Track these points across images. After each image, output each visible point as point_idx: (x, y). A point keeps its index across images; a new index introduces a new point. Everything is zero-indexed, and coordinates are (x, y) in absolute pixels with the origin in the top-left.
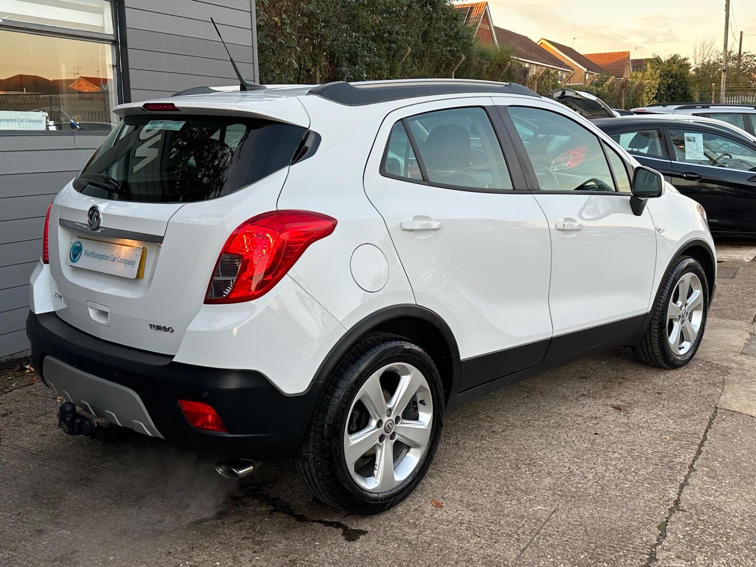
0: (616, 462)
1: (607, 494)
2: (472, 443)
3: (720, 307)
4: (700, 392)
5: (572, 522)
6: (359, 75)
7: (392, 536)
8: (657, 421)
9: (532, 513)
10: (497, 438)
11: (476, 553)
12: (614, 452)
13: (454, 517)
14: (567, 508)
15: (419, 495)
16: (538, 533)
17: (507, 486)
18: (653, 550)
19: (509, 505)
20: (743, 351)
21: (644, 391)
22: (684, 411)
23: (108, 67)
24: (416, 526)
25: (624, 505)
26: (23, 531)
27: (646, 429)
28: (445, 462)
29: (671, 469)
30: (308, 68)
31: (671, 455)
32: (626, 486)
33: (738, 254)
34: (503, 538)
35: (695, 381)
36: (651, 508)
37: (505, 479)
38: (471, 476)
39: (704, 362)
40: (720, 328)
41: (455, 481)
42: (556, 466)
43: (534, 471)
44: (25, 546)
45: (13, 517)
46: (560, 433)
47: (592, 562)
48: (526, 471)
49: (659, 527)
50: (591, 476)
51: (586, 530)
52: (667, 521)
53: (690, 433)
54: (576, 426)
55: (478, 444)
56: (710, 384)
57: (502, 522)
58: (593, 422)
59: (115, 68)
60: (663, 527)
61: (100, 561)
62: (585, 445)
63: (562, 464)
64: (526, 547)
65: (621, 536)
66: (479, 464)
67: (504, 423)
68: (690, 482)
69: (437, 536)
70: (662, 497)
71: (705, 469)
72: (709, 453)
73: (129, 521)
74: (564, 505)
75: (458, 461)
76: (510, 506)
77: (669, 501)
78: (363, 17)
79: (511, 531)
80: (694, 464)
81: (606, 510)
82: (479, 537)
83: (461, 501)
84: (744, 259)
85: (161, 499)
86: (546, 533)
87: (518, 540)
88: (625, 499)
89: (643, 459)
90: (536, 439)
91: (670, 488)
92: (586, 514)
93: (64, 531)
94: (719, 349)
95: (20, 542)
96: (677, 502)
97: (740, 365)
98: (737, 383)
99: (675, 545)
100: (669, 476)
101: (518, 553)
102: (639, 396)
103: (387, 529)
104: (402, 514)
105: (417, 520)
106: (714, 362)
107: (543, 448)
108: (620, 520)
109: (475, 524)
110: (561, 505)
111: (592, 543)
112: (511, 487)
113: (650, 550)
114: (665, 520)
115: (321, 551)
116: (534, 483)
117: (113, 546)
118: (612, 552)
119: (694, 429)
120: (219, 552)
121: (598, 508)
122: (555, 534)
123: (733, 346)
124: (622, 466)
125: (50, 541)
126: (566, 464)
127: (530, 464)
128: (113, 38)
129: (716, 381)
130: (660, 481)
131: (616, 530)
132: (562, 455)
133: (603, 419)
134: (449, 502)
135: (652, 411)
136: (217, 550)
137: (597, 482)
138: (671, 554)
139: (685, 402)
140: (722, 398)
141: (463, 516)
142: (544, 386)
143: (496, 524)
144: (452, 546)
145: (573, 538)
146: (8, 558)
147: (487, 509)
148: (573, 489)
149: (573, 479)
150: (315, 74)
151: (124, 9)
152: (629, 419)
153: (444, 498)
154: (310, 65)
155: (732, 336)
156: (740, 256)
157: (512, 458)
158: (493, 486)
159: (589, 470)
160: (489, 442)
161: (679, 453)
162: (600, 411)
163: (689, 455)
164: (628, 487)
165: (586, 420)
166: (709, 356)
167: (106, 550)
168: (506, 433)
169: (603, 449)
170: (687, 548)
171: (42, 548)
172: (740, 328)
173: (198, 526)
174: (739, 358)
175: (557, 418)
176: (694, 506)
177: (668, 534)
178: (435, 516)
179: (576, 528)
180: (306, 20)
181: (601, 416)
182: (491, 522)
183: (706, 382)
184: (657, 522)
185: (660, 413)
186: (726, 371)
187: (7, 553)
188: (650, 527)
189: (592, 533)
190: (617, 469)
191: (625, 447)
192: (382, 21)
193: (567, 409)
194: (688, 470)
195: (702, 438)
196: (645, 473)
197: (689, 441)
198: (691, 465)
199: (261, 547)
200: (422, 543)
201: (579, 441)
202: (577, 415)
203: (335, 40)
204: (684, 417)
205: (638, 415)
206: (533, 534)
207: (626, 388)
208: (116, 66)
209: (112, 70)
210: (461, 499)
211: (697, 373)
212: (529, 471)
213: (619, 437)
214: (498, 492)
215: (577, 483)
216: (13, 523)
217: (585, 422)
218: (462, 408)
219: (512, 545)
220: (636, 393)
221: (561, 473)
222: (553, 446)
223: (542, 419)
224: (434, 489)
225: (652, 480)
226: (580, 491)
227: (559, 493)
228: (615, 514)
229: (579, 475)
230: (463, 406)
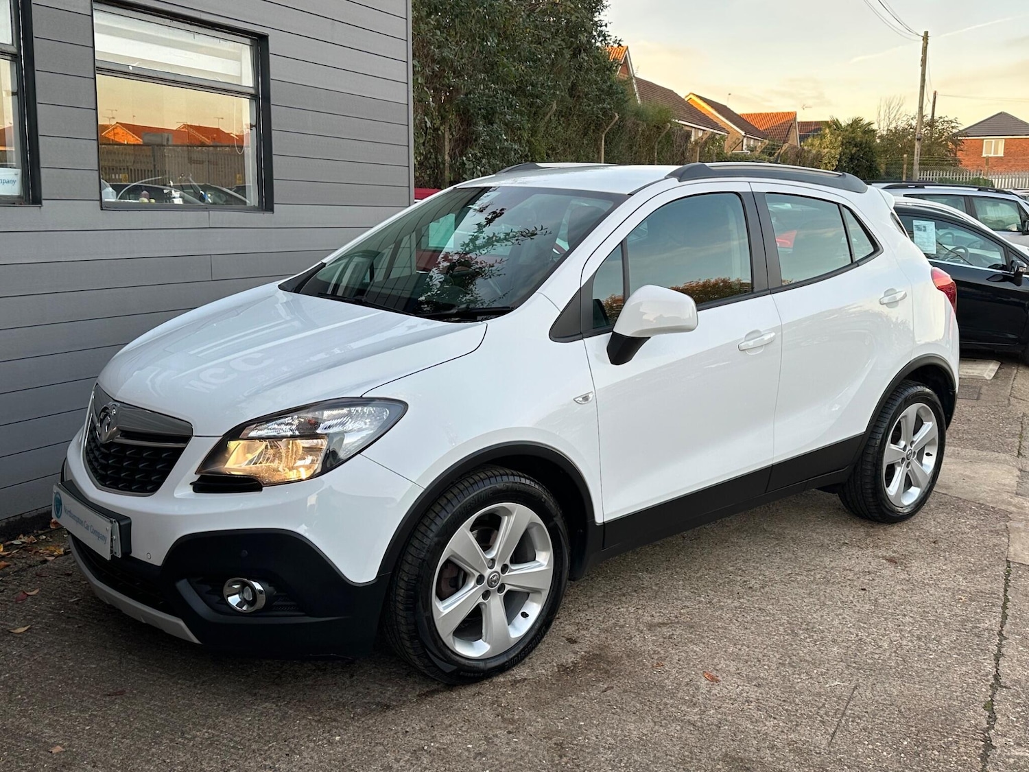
0: (911, 628)
1: (911, 667)
2: (729, 601)
3: (974, 436)
4: (983, 541)
5: (880, 701)
6: (497, 136)
7: (670, 716)
8: (944, 577)
9: (829, 690)
10: (757, 596)
11: (778, 738)
12: (905, 615)
13: (737, 694)
14: (869, 683)
15: (686, 666)
16: (844, 714)
17: (789, 657)
18: (986, 735)
20: (1019, 492)
21: (918, 539)
22: (972, 565)
23: (244, 125)
24: (695, 704)
25: (936, 680)
26: (216, 704)
27: (933, 587)
28: (704, 626)
29: (978, 637)
30: (435, 126)
31: (973, 619)
32: (931, 657)
33: (976, 369)
34: (804, 721)
35: (973, 527)
36: (968, 684)
37: (782, 647)
38: (740, 642)
39: (977, 505)
41: (724, 649)
42: (840, 632)
43: (815, 637)
44: (225, 723)
45: (198, 686)
46: (831, 591)
47: (920, 749)
48: (806, 638)
49: (984, 707)
50: (886, 645)
51: (900, 711)
52: (992, 700)
53: (987, 592)
54: (849, 582)
55: (737, 604)
56: (992, 531)
57: (797, 700)
58: (867, 578)
59: (254, 129)
60: (989, 707)
61: (325, 741)
62: (867, 607)
63: (846, 629)
65: (943, 718)
66: (747, 628)
67: (760, 577)
68: (1005, 653)
69: (724, 717)
70: (977, 671)
71: (1017, 637)
72: (1016, 618)
73: (344, 692)
74: (864, 680)
75: (719, 624)
76: (800, 681)
77: (987, 676)
78: (504, 66)
79: (810, 711)
80: (1003, 630)
81: (917, 686)
82: (775, 718)
83: (739, 674)
84: (985, 375)
85: (374, 666)
86: (854, 714)
87: (823, 722)
88: (935, 673)
89: (942, 624)
90: (805, 598)
91: (984, 659)
92: (894, 690)
93: (267, 704)
94: (989, 488)
95: (217, 718)
96: (997, 677)
97: (1019, 508)
98: (1024, 531)
99: (1011, 730)
100: (978, 645)
101: (828, 739)
102: (913, 546)
104: (672, 689)
105: (693, 697)
106: (988, 504)
107: (817, 610)
108: (936, 699)
109: (765, 703)
110: (860, 681)
111: (913, 727)
112: (794, 657)
113: (982, 735)
114: (990, 699)
115: (589, 733)
116: (820, 653)
117: (333, 724)
118: (940, 737)
119: (990, 588)
120: (467, 731)
121: (906, 684)
122: (865, 716)
123: (1004, 485)
124: (918, 632)
125: (254, 717)
126: (852, 630)
127: (808, 629)
128: (252, 91)
129: (997, 528)
130: (969, 651)
131: (936, 711)
132: (843, 618)
133: (878, 573)
134: (725, 675)
135: (934, 565)
136: (463, 729)
137: (895, 652)
138: (1009, 740)
139: (969, 554)
140: (1011, 549)
141: (748, 693)
142: (795, 532)
143: (791, 703)
144: (747, 730)
145: (887, 720)
146: (209, 738)
147: (774, 685)
148: (869, 661)
149: (865, 648)
150: (444, 134)
151: (269, 56)
152: (909, 575)
153: (717, 670)
154: (438, 122)
155: (999, 472)
156: (979, 372)
157: (783, 621)
158: (772, 656)
159: (881, 637)
160: (748, 600)
161: (982, 617)
162: (872, 564)
163: (994, 619)
164: (934, 659)
165: (858, 576)
166: (980, 497)
167: (327, 728)
168: (766, 589)
169: (890, 611)
170: (1025, 733)
171: (247, 725)
172: (1006, 462)
173: (429, 699)
174: (1017, 500)
175: (822, 572)
176: (1018, 682)
177: (999, 716)
178: (714, 691)
179: (887, 708)
180: (436, 68)
181: (875, 570)
182: (784, 701)
183: (986, 529)
184: (982, 702)
185: (944, 567)
186: (1006, 516)
187: (206, 732)
188: (975, 708)
189: (909, 715)
190: (914, 636)
191: (915, 609)
193: (831, 561)
194: (998, 638)
195: (1003, 598)
196: (948, 641)
197: (988, 603)
198: (1000, 632)
199: (515, 727)
200: (709, 725)
201: (858, 601)
202: (845, 569)
203: (470, 93)
204: (975, 572)
205: (919, 569)
206: (839, 716)
207: (895, 536)
208: (255, 126)
209: (249, 130)
210: (739, 672)
211: (972, 517)
212: (809, 638)
213: (904, 597)
214: (780, 663)
215: (872, 653)
216: (201, 693)
217: (858, 578)
218: (702, 557)
219: (818, 729)
220: (908, 542)
221: (848, 640)
222: (829, 607)
223: (805, 573)
224: (702, 659)
225: (959, 650)
226: (879, 663)
227: (854, 665)
228: (929, 692)
229: (870, 643)
230: (703, 555)
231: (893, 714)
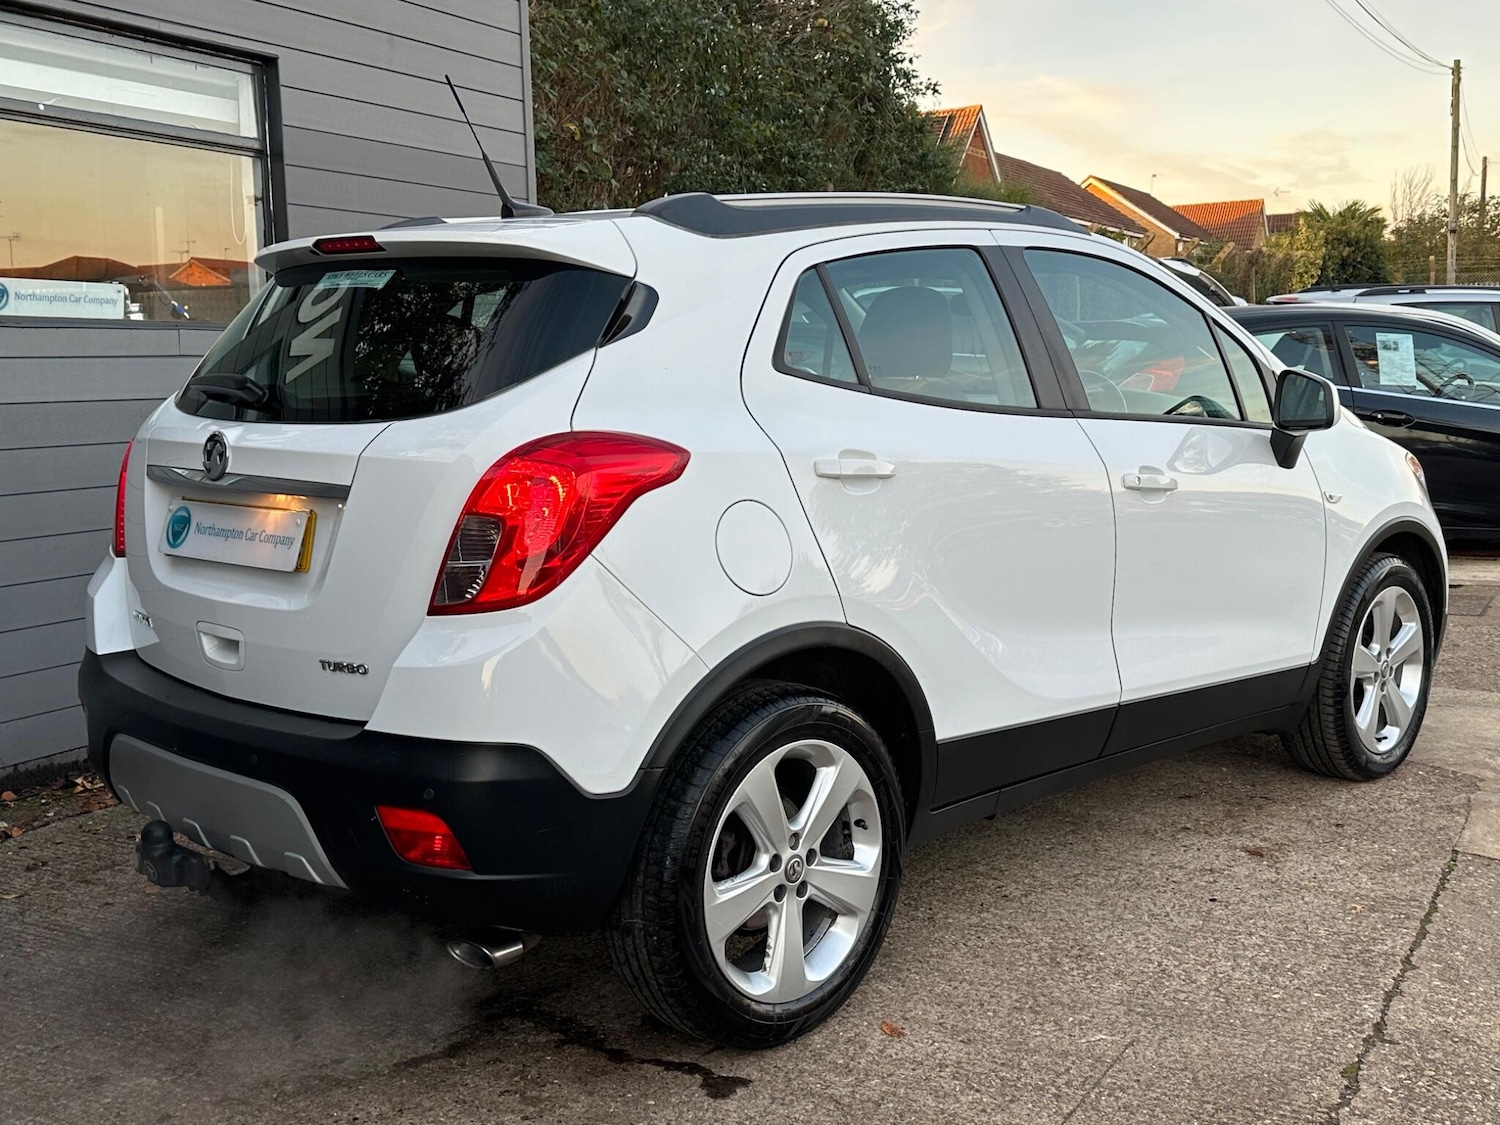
0: (1255, 953)
1: (1237, 1012)
2: (963, 917)
3: (1457, 669)
4: (1421, 823)
5: (1166, 1063)
7: (802, 1090)
8: (1337, 876)
9: (1084, 1047)
10: (1012, 908)
11: (973, 1121)
12: (1251, 934)
13: (928, 1054)
14: (1157, 1037)
15: (856, 1014)
16: (1097, 1084)
17: (1035, 998)
18: (1333, 1115)
19: (1039, 1033)
21: (1309, 822)
22: (1390, 858)
23: (246, 201)
24: (850, 1071)
25: (1273, 1031)
26: (63, 1079)
27: (1313, 891)
28: (909, 953)
29: (1367, 966)
31: (1365, 939)
32: (1276, 996)
33: (1492, 572)
34: (1026, 1094)
35: (1411, 802)
36: (1326, 1037)
37: (1029, 984)
38: (960, 977)
39: (1428, 769)
40: (1458, 706)
41: (929, 988)
42: (1133, 959)
43: (1087, 968)
44: (66, 1108)
45: (45, 1053)
46: (1139, 898)
48: (1072, 969)
49: (1343, 1074)
50: (1203, 979)
51: (1195, 1079)
52: (1360, 1062)
53: (1404, 897)
54: (1172, 886)
55: (974, 920)
56: (1441, 807)
57: (1025, 1063)
58: (1206, 878)
59: (260, 203)
60: (1352, 1074)
62: (1192, 921)
63: (1144, 955)
64: (1074, 1111)
65: (1266, 1089)
66: (977, 956)
67: (1026, 881)
68: (1406, 990)
69: (892, 1089)
70: (1349, 1018)
71: (1435, 965)
72: (1442, 936)
73: (274, 1061)
74: (1149, 1033)
75: (934, 950)
77: (1362, 1024)
78: (740, 125)
79: (1042, 1080)
80: (1412, 955)
81: (1236, 1041)
82: (978, 1091)
83: (940, 1024)
85: (340, 1021)
86: (1115, 1084)
87: (1057, 1097)
88: (1274, 1021)
89: (1310, 946)
90: (1091, 909)
91: (1365, 999)
92: (1196, 1048)
93: (144, 1079)
94: (1458, 744)
95: (56, 1099)
96: (1379, 1027)
98: (1496, 807)
99: (1379, 1107)
100: (1362, 977)
101: (1057, 1122)
102: (1300, 829)
103: (792, 1076)
104: (821, 1048)
105: (852, 1060)
106: (1447, 767)
107: (1105, 927)
108: (1264, 1059)
109: (969, 1068)
110: (1143, 1033)
111: (1209, 1103)
112: (1042, 999)
113: (1326, 1116)
114: (1357, 1060)
115: (658, 1116)
116: (1088, 991)
117: (241, 1108)
119: (1411, 891)
120: (455, 1117)
121: (1218, 1038)
122: (1133, 1087)
123: (1486, 739)
124: (1266, 960)
125: (117, 1097)
126: (1153, 957)
127: (1080, 956)
128: (256, 146)
129: (1453, 803)
130: (1344, 987)
131: (1257, 1079)
132: (1145, 940)
133: (1227, 872)
134: (916, 1026)
135: (1326, 859)
136: (451, 1114)
137: (1217, 990)
138: (1370, 1122)
139: (1391, 841)
140: (1467, 834)
141: (945, 1053)
142: (1107, 813)
143: (1013, 1068)
144: (923, 1108)
145: (1168, 1093)
147: (994, 1040)
148: (1167, 1003)
149: (1167, 984)
151: (279, 89)
152: (1278, 874)
153: (907, 1019)
155: (1482, 720)
156: (1495, 575)
157: (1043, 944)
158: (1005, 997)
159: (1199, 967)
160: (995, 915)
161: (1382, 935)
162: (1221, 858)
163: (1402, 938)
164: (1280, 999)
165: (1191, 876)
166: (1437, 757)
167: (228, 1114)
168: (1030, 898)
169: (1228, 928)
170: (1402, 1112)
171: (102, 1110)
173: (412, 1070)
175: (1133, 871)
176: (1415, 1034)
177: (1364, 1086)
178: (890, 1051)
179: (1174, 1075)
180: (629, 131)
181: (1223, 867)
182: (1003, 1064)
183: (1433, 805)
184: (1340, 1064)
185: (1342, 862)
186: (1473, 784)
187: (30, 1121)
188: (1326, 1073)
189: (1209, 1085)
190: (1257, 965)
191: (1271, 925)
192: (777, 132)
193: (1153, 855)
194: (1402, 967)
195: (1427, 907)
196: (1313, 973)
197: (1401, 913)
198: (1407, 958)
199: (537, 1109)
200: (862, 1102)
201: (1179, 913)
202: (1172, 866)
203: (686, 169)
204: (1390, 868)
205: (1297, 866)
206: (1088, 1087)
207: (1273, 816)
208: (262, 199)
209: (253, 206)
210: (941, 1021)
211: (1414, 788)
212: (1077, 969)
213: (1260, 907)
214: (1015, 1008)
215: (1176, 991)
216: (45, 1064)
217: (1191, 879)
218: (941, 852)
219: (1046, 1107)
220: (1293, 825)
221: (1142, 972)
222: (1127, 921)
223: (1104, 873)
224: (887, 1003)
225: (1328, 985)
226: (1183, 1006)
227: (1140, 1010)
228: (1254, 1049)
229: (1179, 976)
230: (943, 849)
231: (1182, 1083)
